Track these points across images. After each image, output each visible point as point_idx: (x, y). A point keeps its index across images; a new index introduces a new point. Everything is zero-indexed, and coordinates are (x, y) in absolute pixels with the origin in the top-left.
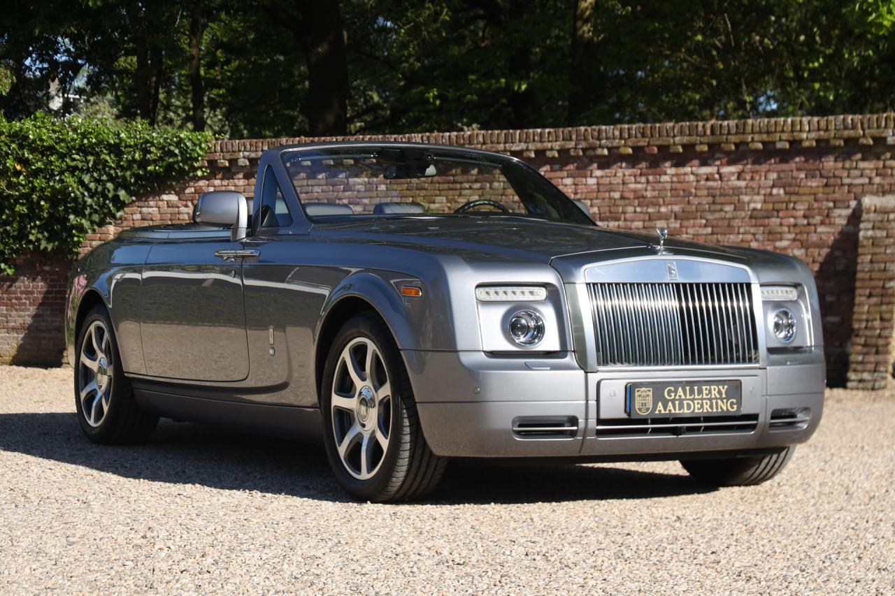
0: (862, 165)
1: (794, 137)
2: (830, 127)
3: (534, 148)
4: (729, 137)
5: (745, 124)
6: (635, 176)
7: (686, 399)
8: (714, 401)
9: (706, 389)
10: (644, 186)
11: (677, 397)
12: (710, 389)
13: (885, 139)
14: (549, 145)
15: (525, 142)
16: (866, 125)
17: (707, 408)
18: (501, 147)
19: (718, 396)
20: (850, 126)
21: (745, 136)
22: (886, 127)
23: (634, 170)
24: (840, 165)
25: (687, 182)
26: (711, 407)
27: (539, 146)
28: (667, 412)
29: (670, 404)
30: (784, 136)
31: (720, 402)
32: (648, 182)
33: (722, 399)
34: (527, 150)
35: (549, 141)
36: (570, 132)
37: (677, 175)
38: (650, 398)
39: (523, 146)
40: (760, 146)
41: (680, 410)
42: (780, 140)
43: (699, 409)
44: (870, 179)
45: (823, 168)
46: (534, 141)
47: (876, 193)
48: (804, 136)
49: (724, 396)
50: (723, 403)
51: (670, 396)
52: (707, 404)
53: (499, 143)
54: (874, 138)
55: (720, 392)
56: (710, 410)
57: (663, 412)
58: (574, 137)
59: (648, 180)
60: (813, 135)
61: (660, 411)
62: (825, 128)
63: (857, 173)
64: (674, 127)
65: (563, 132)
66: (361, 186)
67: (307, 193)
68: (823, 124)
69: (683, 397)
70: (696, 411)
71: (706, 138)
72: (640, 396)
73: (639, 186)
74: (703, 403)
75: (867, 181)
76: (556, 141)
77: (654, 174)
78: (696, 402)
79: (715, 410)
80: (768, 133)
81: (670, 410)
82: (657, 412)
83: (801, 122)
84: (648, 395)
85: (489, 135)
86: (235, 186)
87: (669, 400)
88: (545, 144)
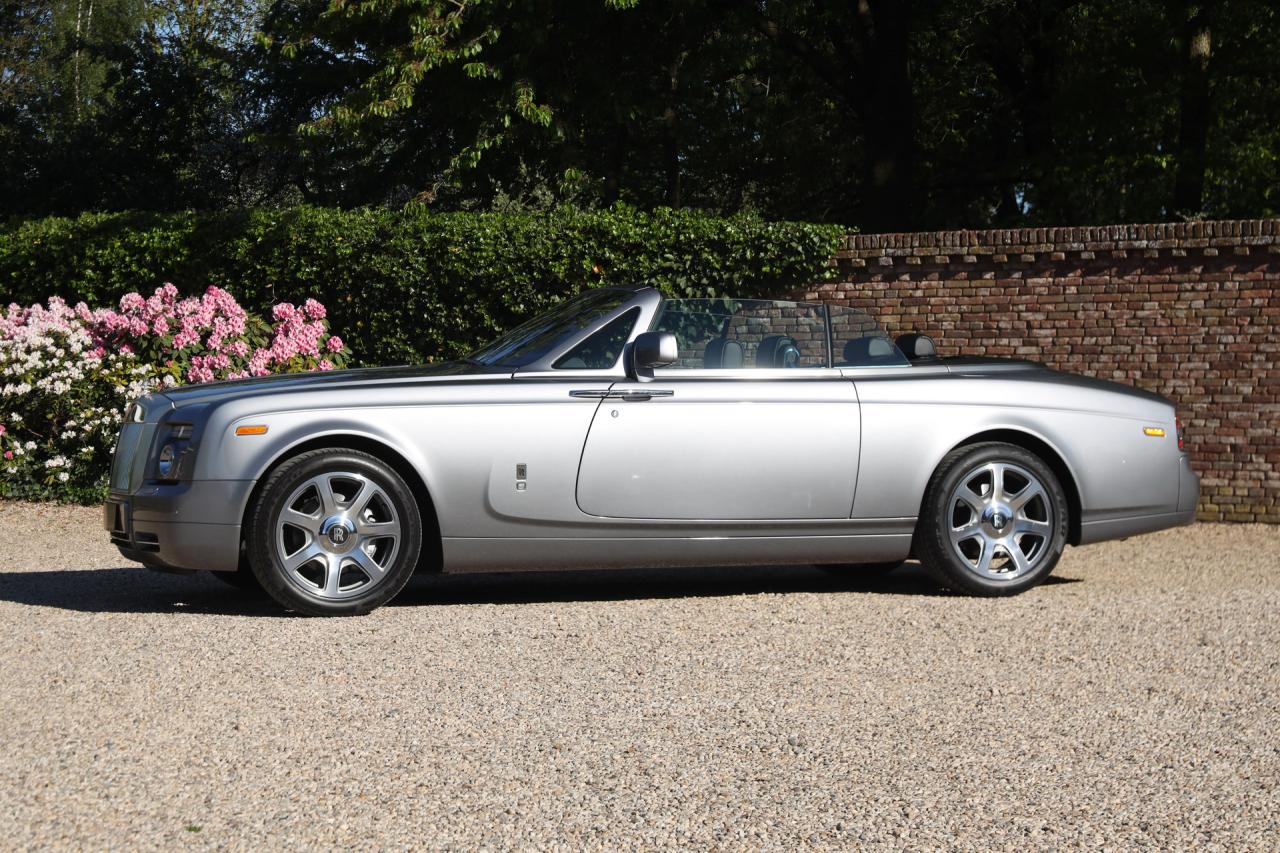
15: (1271, 234)
18: (1238, 240)
34: (1274, 243)
39: (1268, 239)
53: (1233, 236)
85: (1220, 225)
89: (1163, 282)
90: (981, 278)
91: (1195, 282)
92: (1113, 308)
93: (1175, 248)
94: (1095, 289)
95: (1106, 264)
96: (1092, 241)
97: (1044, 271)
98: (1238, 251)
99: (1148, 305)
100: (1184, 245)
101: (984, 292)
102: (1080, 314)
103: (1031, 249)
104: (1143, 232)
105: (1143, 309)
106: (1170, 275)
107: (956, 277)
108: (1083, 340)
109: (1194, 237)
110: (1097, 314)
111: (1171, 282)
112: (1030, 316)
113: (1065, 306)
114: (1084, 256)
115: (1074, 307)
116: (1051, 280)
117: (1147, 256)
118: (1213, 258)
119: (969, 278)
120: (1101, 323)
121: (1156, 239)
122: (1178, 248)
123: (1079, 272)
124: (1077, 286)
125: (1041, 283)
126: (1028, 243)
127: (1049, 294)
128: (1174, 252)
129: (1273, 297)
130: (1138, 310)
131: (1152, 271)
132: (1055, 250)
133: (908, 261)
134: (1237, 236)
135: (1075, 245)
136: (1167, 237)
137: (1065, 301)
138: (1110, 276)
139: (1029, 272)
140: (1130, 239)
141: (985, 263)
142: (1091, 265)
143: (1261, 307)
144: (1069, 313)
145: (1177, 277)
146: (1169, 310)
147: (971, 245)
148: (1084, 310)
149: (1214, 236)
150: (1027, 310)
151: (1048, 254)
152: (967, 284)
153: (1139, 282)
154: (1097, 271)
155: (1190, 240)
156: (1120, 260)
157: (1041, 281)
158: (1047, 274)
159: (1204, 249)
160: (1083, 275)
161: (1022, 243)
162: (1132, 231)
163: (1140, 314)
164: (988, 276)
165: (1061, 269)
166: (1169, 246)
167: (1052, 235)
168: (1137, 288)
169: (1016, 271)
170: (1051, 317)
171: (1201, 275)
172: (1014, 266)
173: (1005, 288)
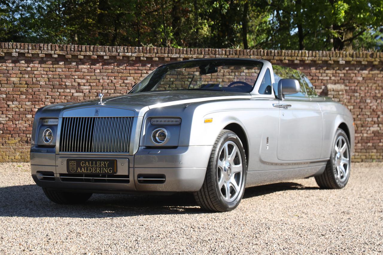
0: (327, 72)
1: (302, 59)
2: (317, 56)
3: (183, 57)
4: (275, 57)
5: (281, 52)
6: (229, 73)
7: (89, 167)
8: (102, 168)
9: (99, 163)
10: (233, 77)
11: (86, 166)
12: (101, 163)
13: (338, 62)
14: (191, 56)
15: (179, 54)
16: (331, 56)
17: (98, 171)
18: (166, 55)
19: (104, 166)
20: (325, 56)
21: (282, 57)
22: (339, 57)
23: (229, 70)
24: (318, 71)
25: (253, 76)
26: (100, 171)
27: (186, 56)
30: (298, 58)
31: (104, 169)
32: (235, 75)
34: (180, 57)
35: (191, 54)
36: (201, 50)
37: (249, 73)
38: (75, 166)
39: (178, 55)
40: (287, 61)
41: (86, 171)
42: (296, 59)
43: (94, 171)
44: (330, 77)
45: (311, 72)
46: (183, 53)
47: (332, 83)
48: (306, 58)
49: (107, 166)
50: (106, 169)
51: (83, 165)
52: (98, 169)
53: (164, 53)
54: (334, 61)
55: (105, 164)
58: (203, 53)
59: (235, 74)
60: (310, 58)
61: (79, 171)
62: (315, 56)
63: (325, 75)
64: (250, 51)
65: (198, 50)
66: (86, 70)
67: (52, 71)
68: (314, 54)
69: (88, 166)
71: (265, 57)
72: (71, 164)
73: (231, 77)
74: (96, 169)
75: (329, 78)
76: (194, 54)
77: (238, 72)
78: (93, 168)
79: (102, 172)
80: (291, 56)
81: (83, 171)
83: (305, 52)
84: (74, 164)
85: (160, 49)
86: (7, 66)
87: (82, 167)
88: (189, 55)
89: (135, 70)
90: (58, 64)
91: (147, 70)
92: (115, 79)
93: (142, 57)
94: (107, 71)
95: (112, 61)
96: (109, 52)
97: (86, 63)
98: (166, 59)
100: (146, 56)
101: (59, 70)
102: (101, 81)
103: (82, 53)
104: (129, 50)
105: (127, 80)
106: (138, 67)
107: (47, 63)
108: (102, 91)
109: (150, 53)
110: (108, 81)
111: (138, 70)
112: (79, 81)
113: (95, 77)
114: (105, 57)
115: (98, 78)
116: (89, 66)
117: (131, 59)
118: (156, 61)
119: (52, 64)
120: (110, 84)
121: (135, 52)
122: (143, 57)
123: (101, 64)
124: (100, 69)
125: (84, 67)
126: (82, 51)
127: (88, 72)
128: (142, 58)
129: (177, 78)
130: (125, 80)
131: (132, 65)
132: (93, 55)
133: (26, 55)
134: (166, 53)
135: (102, 53)
136: (139, 53)
137: (95, 75)
138: (114, 66)
139: (80, 63)
140: (124, 52)
141: (62, 58)
142: (106, 61)
143: (173, 82)
144: (96, 80)
145: (141, 68)
146: (137, 81)
147: (56, 50)
148: (103, 79)
149: (157, 53)
150: (78, 78)
151: (90, 56)
152: (51, 66)
153: (126, 69)
154: (109, 64)
155: (148, 54)
156: (119, 60)
157: (85, 66)
158: (87, 64)
159: (153, 58)
160: (103, 65)
161: (78, 51)
162: (125, 49)
163: (126, 81)
164: (61, 63)
165: (94, 62)
166: (140, 55)
167: (92, 48)
168: (125, 71)
169: (74, 62)
170: (88, 81)
171: (150, 68)
172: (73, 60)
173: (69, 69)
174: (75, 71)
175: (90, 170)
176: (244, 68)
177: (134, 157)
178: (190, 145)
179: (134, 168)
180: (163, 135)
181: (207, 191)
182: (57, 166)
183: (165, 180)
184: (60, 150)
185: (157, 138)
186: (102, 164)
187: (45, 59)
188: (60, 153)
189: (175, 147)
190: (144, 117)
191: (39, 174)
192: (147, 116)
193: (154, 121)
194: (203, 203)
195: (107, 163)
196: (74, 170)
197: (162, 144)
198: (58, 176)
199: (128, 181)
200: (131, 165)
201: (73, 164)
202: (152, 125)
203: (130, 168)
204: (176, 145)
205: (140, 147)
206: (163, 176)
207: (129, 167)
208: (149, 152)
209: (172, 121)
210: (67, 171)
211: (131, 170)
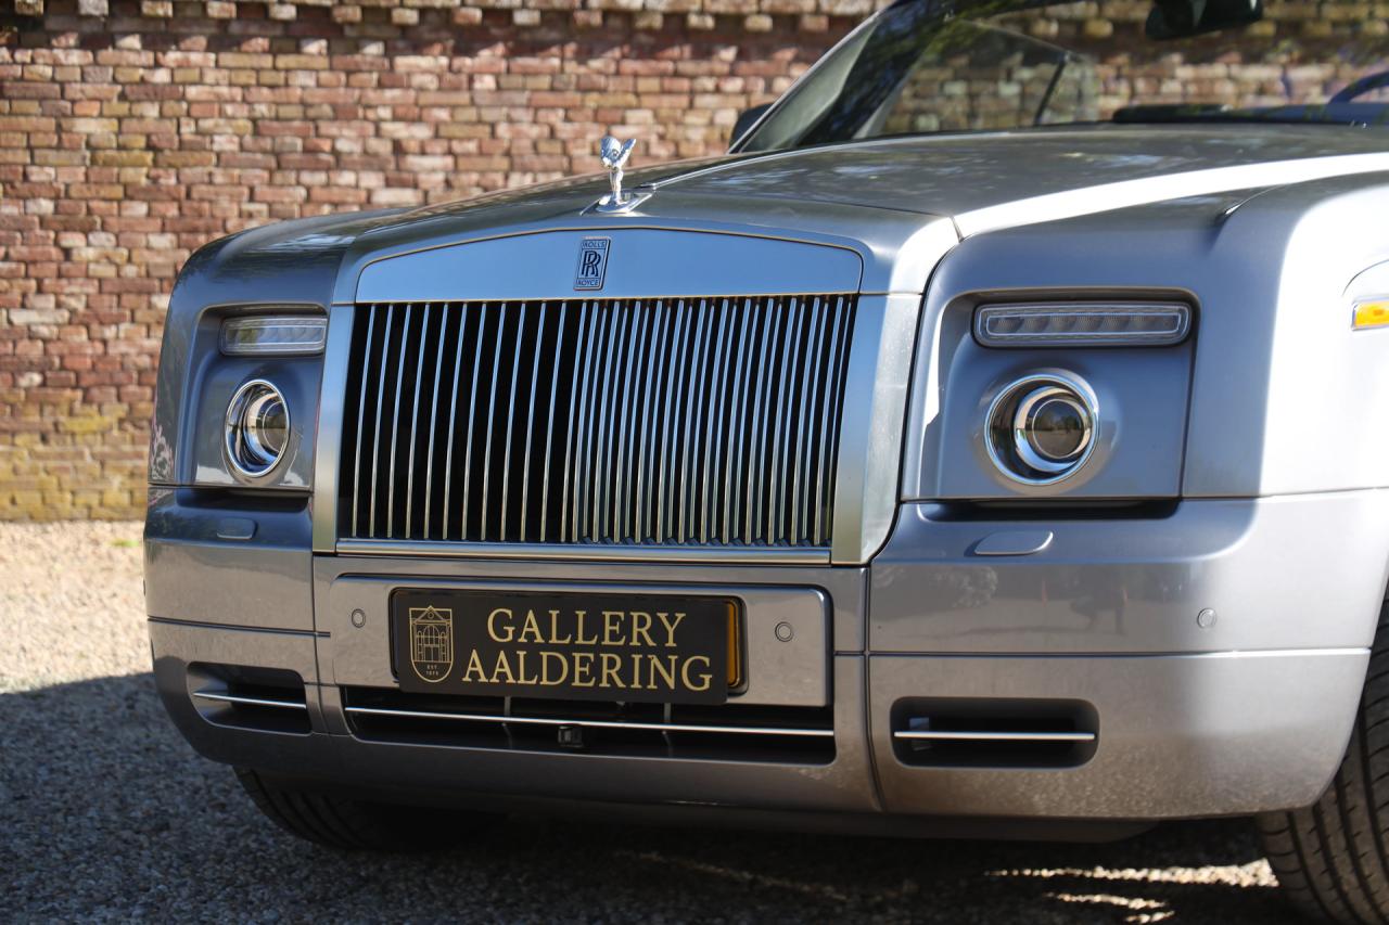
7: (547, 647)
8: (637, 658)
9: (614, 620)
11: (522, 640)
12: (629, 619)
17: (610, 675)
19: (651, 643)
23: (1104, 69)
26: (626, 674)
28: (494, 680)
29: (502, 656)
31: (655, 661)
33: (663, 654)
38: (448, 637)
41: (528, 677)
43: (584, 678)
49: (671, 643)
50: (666, 664)
51: (505, 634)
52: (612, 663)
55: (658, 631)
56: (620, 684)
57: (483, 679)
61: (475, 675)
69: (539, 639)
70: (577, 683)
72: (420, 628)
74: (599, 660)
78: (577, 656)
79: (636, 685)
81: (502, 676)
82: (467, 679)
84: (442, 629)
87: (498, 647)
89: (662, 75)
90: (298, 50)
91: (721, 76)
92: (567, 119)
93: (695, 13)
94: (532, 82)
95: (554, 35)
97: (430, 43)
99: (632, 116)
101: (303, 79)
102: (503, 130)
105: (623, 122)
106: (675, 61)
107: (245, 47)
108: (507, 178)
110: (535, 131)
111: (677, 74)
112: (400, 130)
113: (471, 114)
114: (521, 18)
115: (488, 115)
116: (444, 61)
117: (642, 23)
118: (759, 33)
119: (273, 51)
120: (543, 147)
122: (702, 12)
123: (500, 49)
124: (497, 76)
125: (424, 67)
127: (440, 89)
128: (694, 20)
130: (613, 123)
131: (647, 53)
132: (464, 4)
133: (148, 11)
137: (473, 103)
138: (563, 59)
139: (401, 44)
142: (526, 36)
144: (480, 128)
145: (688, 67)
146: (672, 127)
148: (511, 121)
150: (396, 118)
151: (448, 11)
152: (267, 61)
153: (618, 73)
154: (536, 48)
156: (588, 28)
157: (424, 62)
158: (437, 48)
159: (746, 16)
160: (511, 54)
163: (619, 131)
164: (315, 47)
165: (467, 40)
166: (686, 6)
168: (612, 84)
169: (375, 39)
170: (443, 131)
171: (732, 64)
172: (371, 31)
173: (349, 73)
174: (381, 85)
175: (555, 671)
176: (1176, 58)
177: (868, 576)
178: (1264, 488)
179: (865, 654)
180: (1063, 421)
181: (1361, 802)
182: (326, 635)
183: (1093, 745)
184: (343, 530)
185: (1021, 443)
186: (641, 632)
187: (235, 28)
188: (344, 546)
189: (1159, 508)
190: (925, 295)
191: (205, 682)
192: (950, 286)
193: (994, 324)
194: (1327, 880)
195: (671, 620)
196: (443, 668)
197: (1065, 484)
198: (332, 699)
199: (824, 750)
200: (847, 638)
201: (435, 627)
202: (984, 351)
203: (838, 660)
204: (1162, 489)
205: (905, 508)
206: (1073, 715)
207: (831, 654)
208: (975, 545)
209: (1124, 323)
210: (395, 673)
211: (848, 670)
